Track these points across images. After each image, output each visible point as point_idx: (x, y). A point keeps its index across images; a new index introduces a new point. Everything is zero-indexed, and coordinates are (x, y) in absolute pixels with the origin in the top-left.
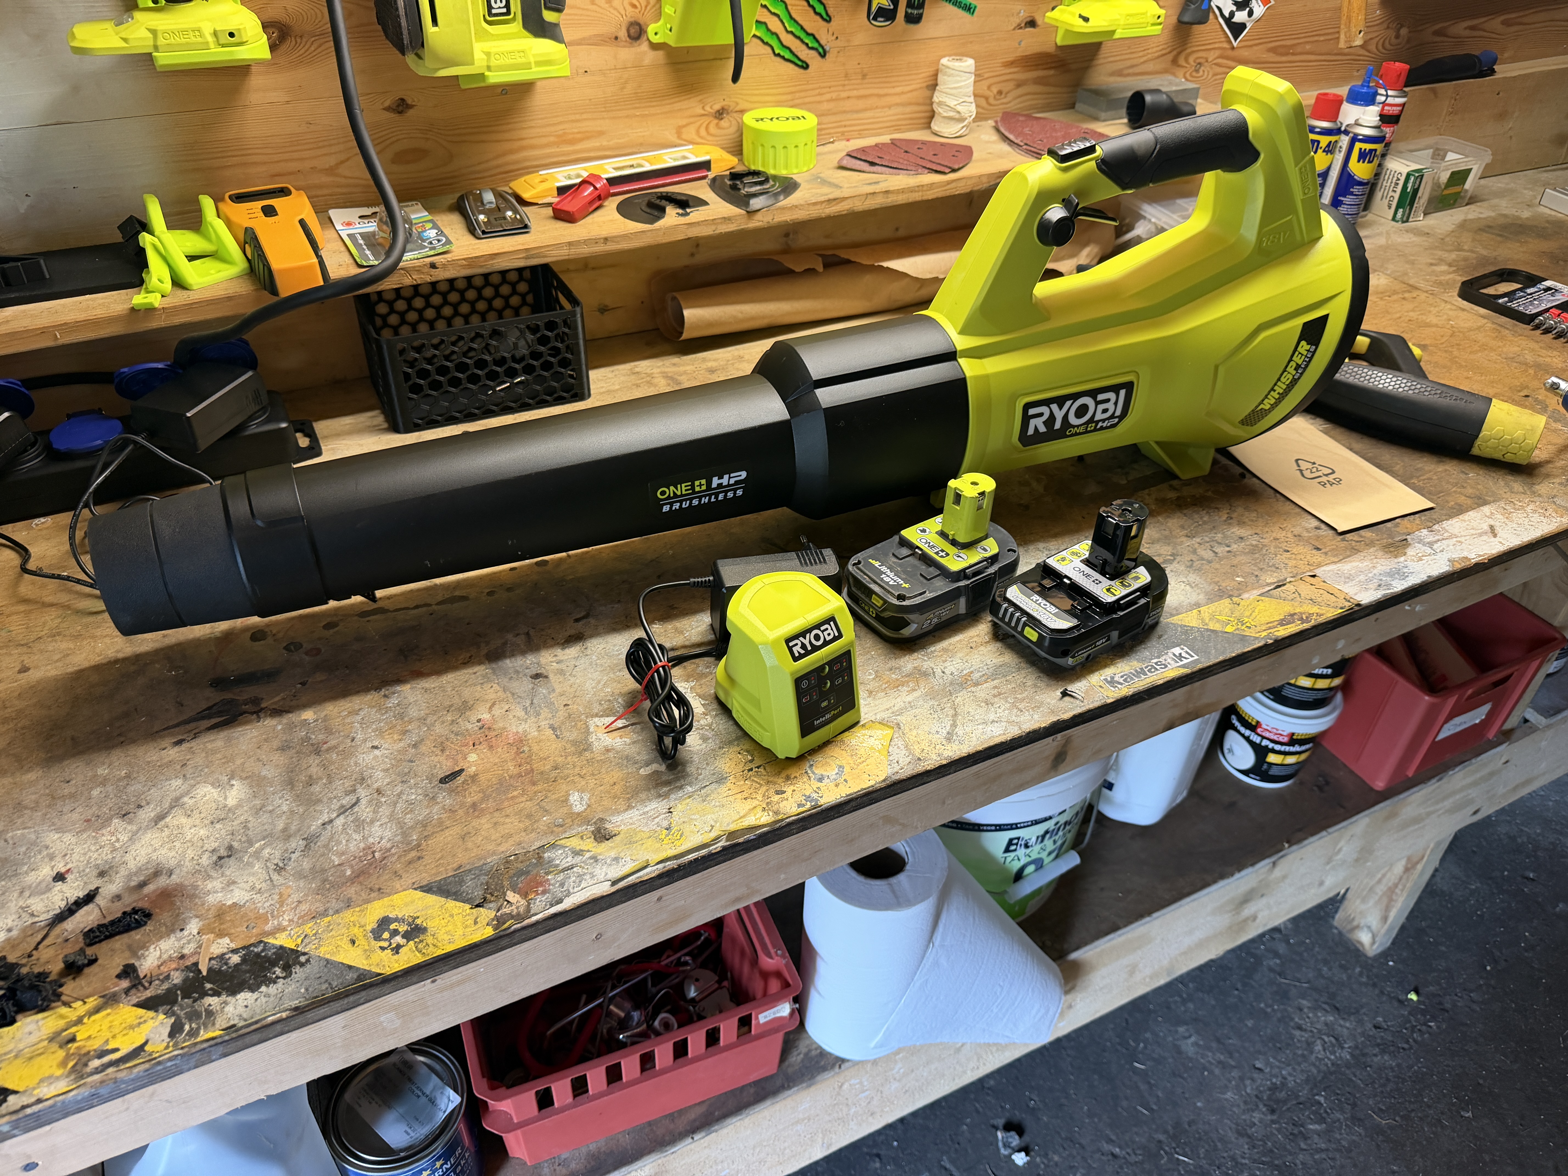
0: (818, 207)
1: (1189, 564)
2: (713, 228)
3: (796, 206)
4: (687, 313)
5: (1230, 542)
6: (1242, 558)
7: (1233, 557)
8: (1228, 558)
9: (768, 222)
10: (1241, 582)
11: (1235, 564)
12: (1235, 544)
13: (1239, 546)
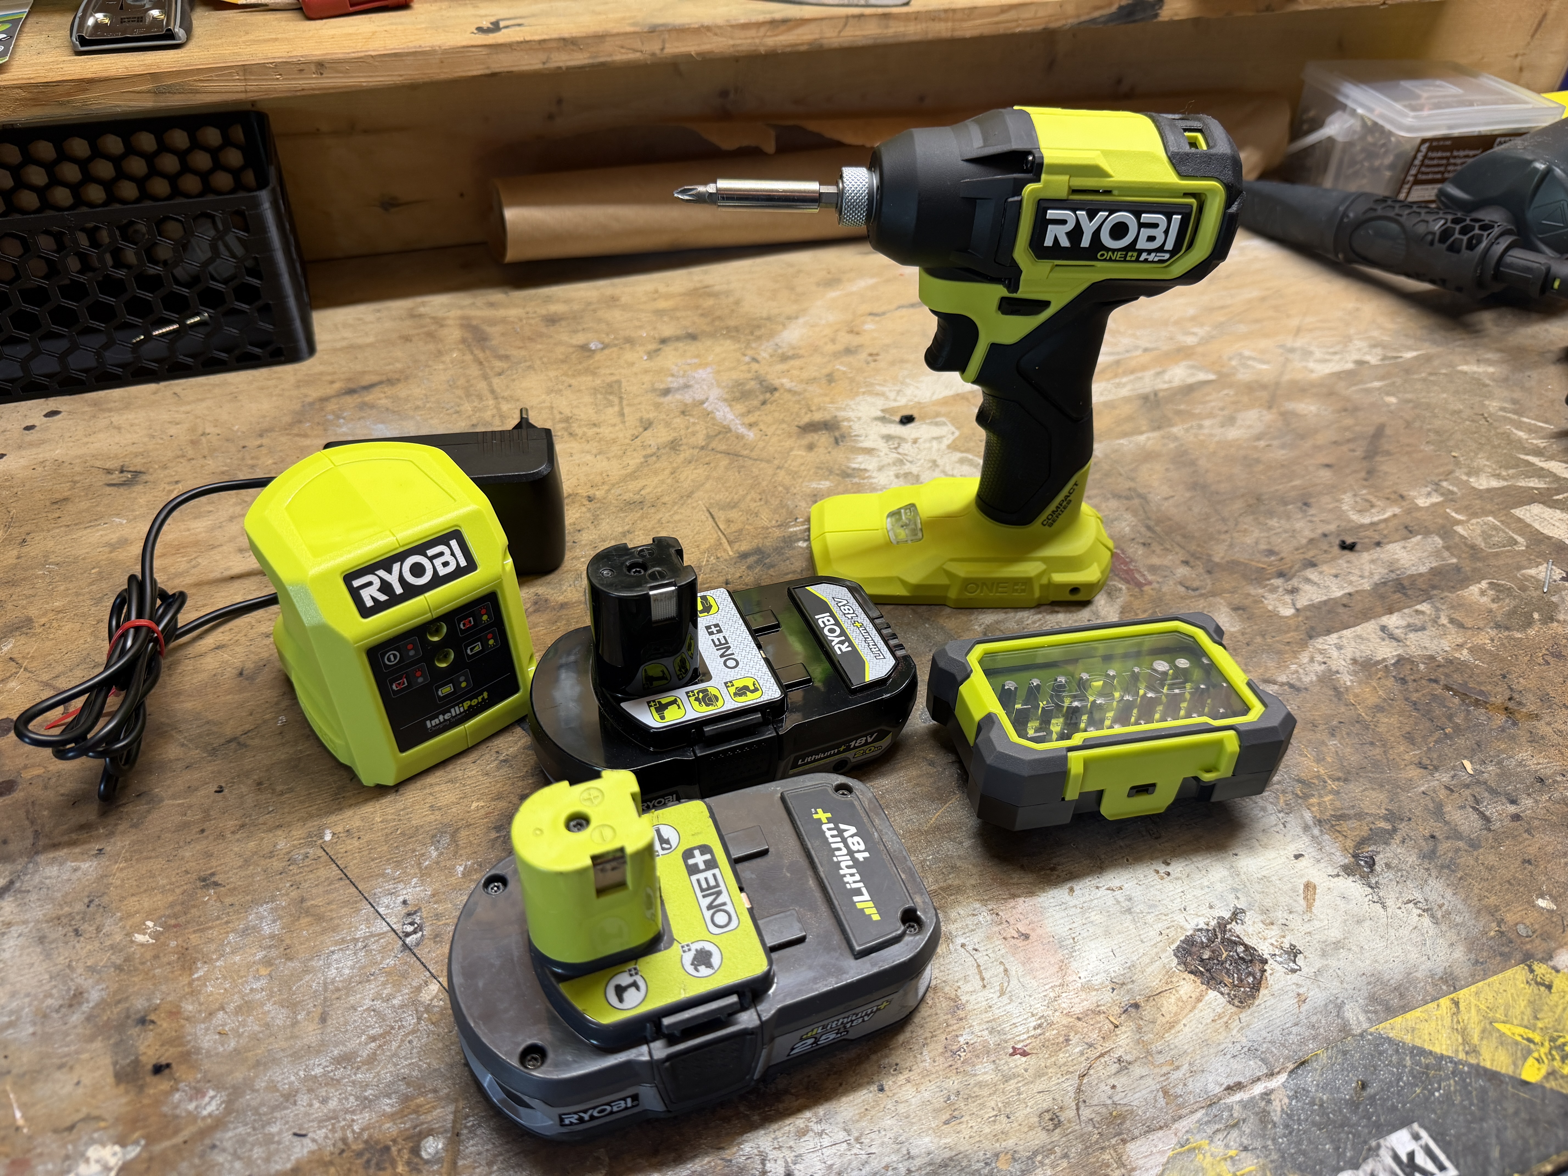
0: (752, 33)
1: (1426, 847)
2: (542, 56)
3: (708, 28)
4: (511, 214)
5: (1516, 789)
6: (1547, 838)
7: (1526, 835)
8: (1514, 837)
9: (653, 54)
10: (1551, 912)
11: (1532, 857)
12: (1529, 795)
13: (1536, 801)
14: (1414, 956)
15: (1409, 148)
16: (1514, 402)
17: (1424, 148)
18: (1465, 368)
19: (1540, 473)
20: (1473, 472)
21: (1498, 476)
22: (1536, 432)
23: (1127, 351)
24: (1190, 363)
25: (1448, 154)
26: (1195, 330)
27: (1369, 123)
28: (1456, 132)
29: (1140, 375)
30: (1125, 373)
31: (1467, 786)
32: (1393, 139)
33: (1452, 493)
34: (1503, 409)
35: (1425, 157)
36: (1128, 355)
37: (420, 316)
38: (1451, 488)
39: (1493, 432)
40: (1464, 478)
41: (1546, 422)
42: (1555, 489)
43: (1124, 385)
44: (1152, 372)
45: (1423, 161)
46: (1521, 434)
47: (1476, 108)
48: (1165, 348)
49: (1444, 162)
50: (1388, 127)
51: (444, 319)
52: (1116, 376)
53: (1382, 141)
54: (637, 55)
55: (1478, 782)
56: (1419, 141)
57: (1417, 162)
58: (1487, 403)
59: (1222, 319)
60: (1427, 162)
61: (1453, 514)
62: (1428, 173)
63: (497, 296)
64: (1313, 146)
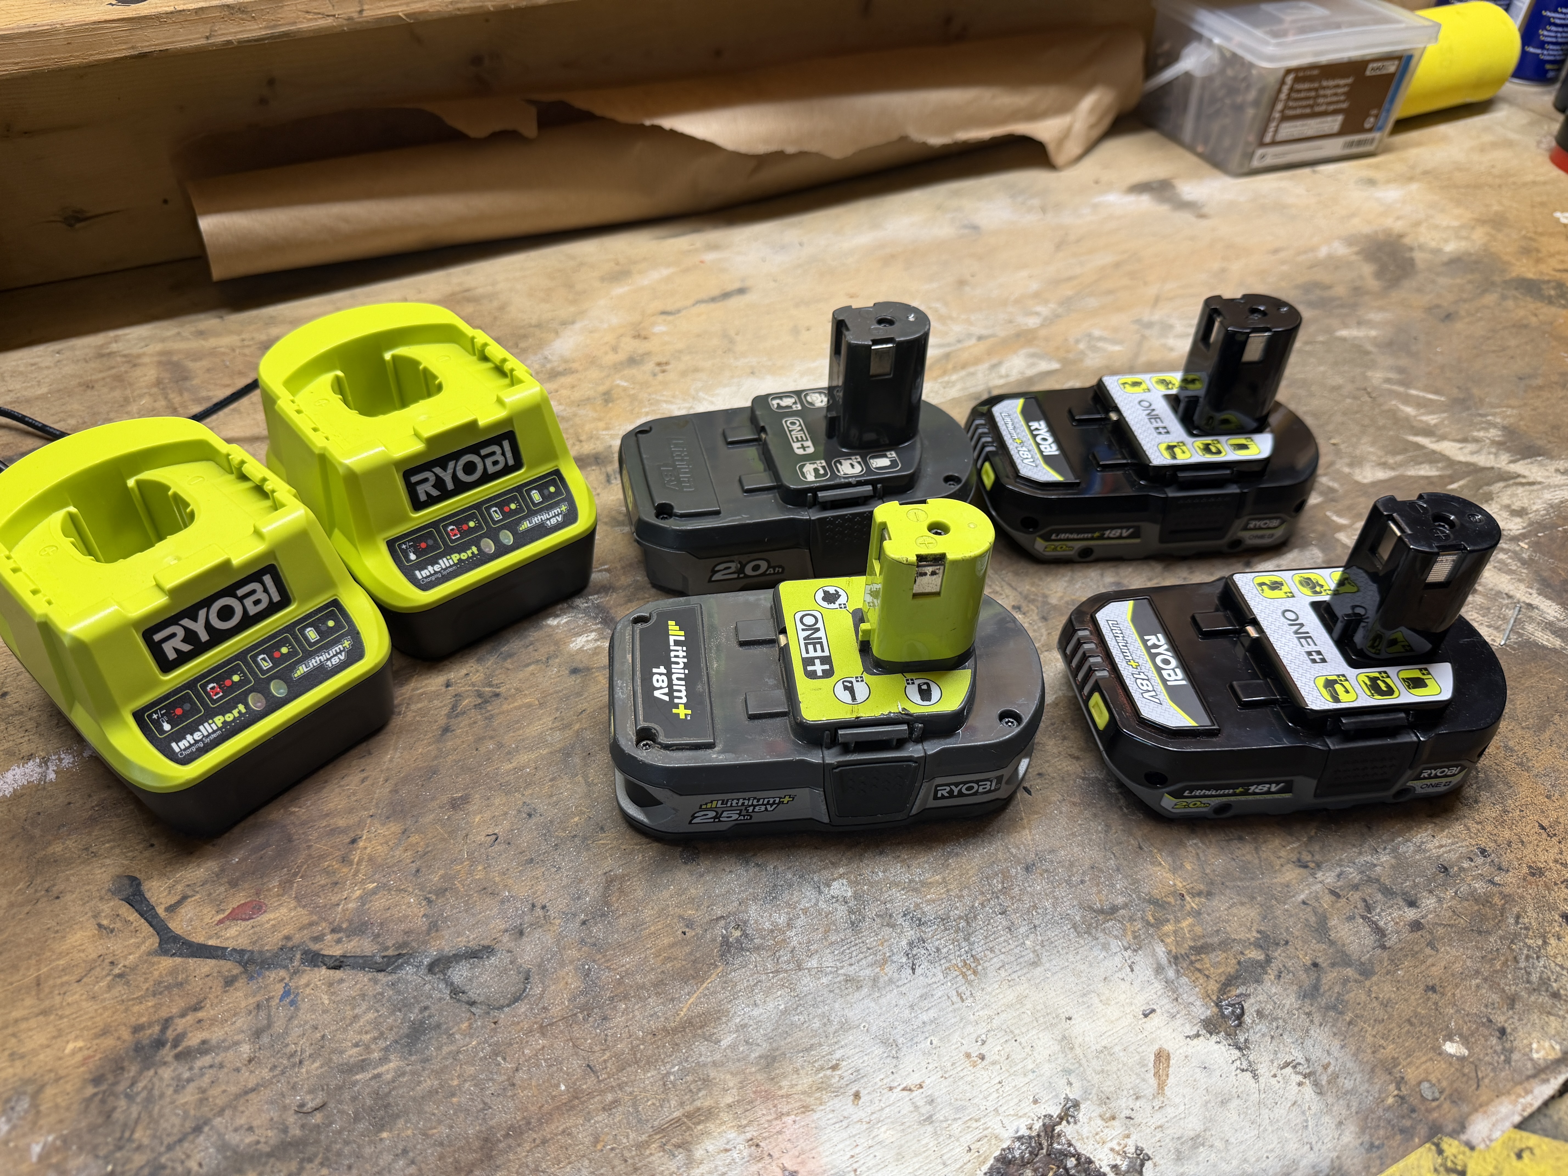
4: (207, 224)
5: (1415, 885)
6: (1454, 952)
7: (1428, 951)
8: (1415, 955)
9: (350, 19)
10: (1462, 1059)
11: (1436, 981)
12: (1431, 892)
13: (1440, 900)
14: (1292, 1147)
15: (1272, 81)
16: (1401, 370)
17: (1290, 79)
18: (1344, 333)
19: (1433, 457)
20: (1357, 462)
21: (1384, 465)
22: (1425, 406)
23: (959, 341)
24: (1032, 350)
25: (1316, 85)
26: (1039, 309)
27: (1228, 55)
28: (1324, 59)
29: (972, 369)
30: (955, 369)
31: (1356, 887)
32: (1254, 72)
33: (1332, 490)
34: (1388, 380)
35: (1292, 89)
36: (959, 346)
37: (110, 354)
38: (1331, 484)
39: (1377, 411)
40: (1346, 470)
41: (1436, 392)
42: (1450, 476)
43: (954, 384)
44: (986, 365)
45: (1289, 95)
46: (1409, 410)
47: (1344, 30)
48: (1002, 333)
49: (1313, 94)
50: (1249, 57)
51: (139, 356)
52: (945, 373)
53: (1242, 75)
54: (330, 21)
55: (1370, 880)
56: (1282, 72)
57: (1283, 96)
58: (1369, 374)
59: (1069, 293)
60: (1294, 95)
61: (1335, 518)
62: (1295, 108)
63: (208, 322)
64: (1170, 84)
